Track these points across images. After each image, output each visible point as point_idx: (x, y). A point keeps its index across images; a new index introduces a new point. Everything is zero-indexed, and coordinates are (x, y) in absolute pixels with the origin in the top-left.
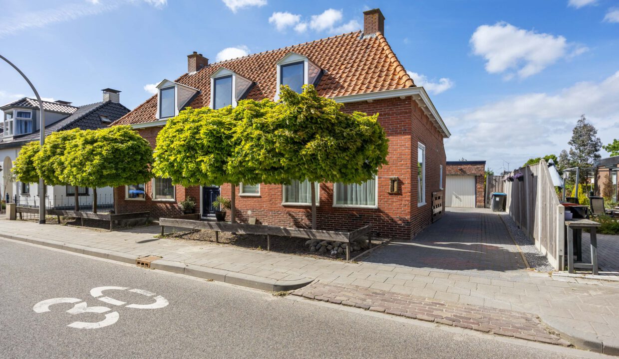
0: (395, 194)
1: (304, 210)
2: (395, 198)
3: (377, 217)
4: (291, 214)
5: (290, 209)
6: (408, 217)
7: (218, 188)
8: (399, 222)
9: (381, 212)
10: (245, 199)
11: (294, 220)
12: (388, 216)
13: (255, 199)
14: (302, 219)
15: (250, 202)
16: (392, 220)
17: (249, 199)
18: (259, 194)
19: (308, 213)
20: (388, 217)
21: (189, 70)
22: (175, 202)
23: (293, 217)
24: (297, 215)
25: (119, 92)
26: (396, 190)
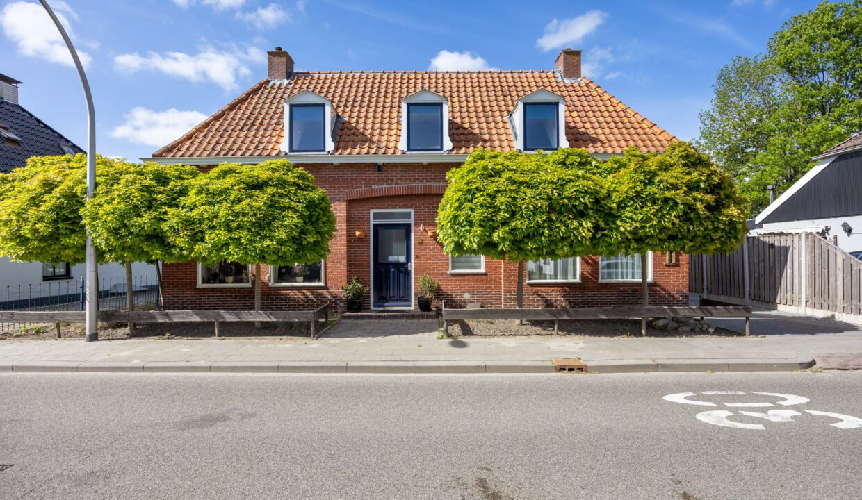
0: (673, 266)
1: (560, 289)
2: (672, 270)
3: (653, 291)
4: (540, 295)
5: (538, 288)
6: (686, 290)
7: (406, 264)
8: (677, 296)
9: (658, 286)
10: (458, 278)
11: (545, 302)
12: (664, 289)
13: (476, 278)
14: (557, 300)
15: (470, 282)
16: (669, 294)
17: (466, 278)
18: (483, 270)
19: (566, 292)
20: (665, 291)
21: (270, 75)
22: (325, 288)
23: (543, 297)
24: (549, 295)
25: (17, 82)
26: (674, 261)
